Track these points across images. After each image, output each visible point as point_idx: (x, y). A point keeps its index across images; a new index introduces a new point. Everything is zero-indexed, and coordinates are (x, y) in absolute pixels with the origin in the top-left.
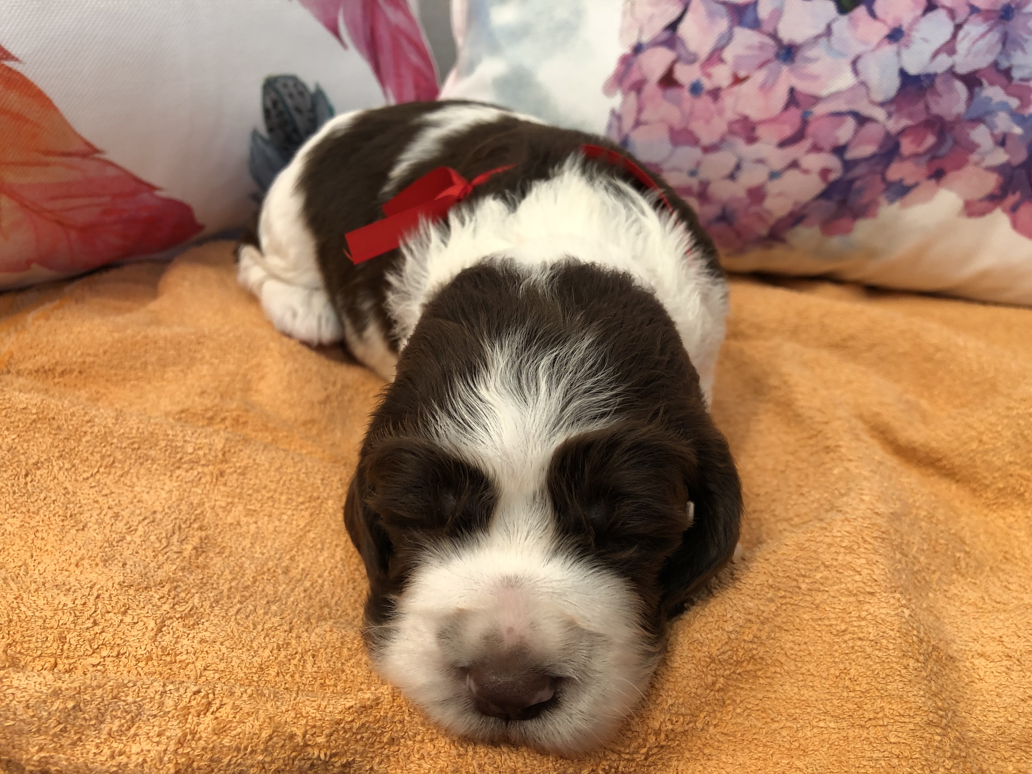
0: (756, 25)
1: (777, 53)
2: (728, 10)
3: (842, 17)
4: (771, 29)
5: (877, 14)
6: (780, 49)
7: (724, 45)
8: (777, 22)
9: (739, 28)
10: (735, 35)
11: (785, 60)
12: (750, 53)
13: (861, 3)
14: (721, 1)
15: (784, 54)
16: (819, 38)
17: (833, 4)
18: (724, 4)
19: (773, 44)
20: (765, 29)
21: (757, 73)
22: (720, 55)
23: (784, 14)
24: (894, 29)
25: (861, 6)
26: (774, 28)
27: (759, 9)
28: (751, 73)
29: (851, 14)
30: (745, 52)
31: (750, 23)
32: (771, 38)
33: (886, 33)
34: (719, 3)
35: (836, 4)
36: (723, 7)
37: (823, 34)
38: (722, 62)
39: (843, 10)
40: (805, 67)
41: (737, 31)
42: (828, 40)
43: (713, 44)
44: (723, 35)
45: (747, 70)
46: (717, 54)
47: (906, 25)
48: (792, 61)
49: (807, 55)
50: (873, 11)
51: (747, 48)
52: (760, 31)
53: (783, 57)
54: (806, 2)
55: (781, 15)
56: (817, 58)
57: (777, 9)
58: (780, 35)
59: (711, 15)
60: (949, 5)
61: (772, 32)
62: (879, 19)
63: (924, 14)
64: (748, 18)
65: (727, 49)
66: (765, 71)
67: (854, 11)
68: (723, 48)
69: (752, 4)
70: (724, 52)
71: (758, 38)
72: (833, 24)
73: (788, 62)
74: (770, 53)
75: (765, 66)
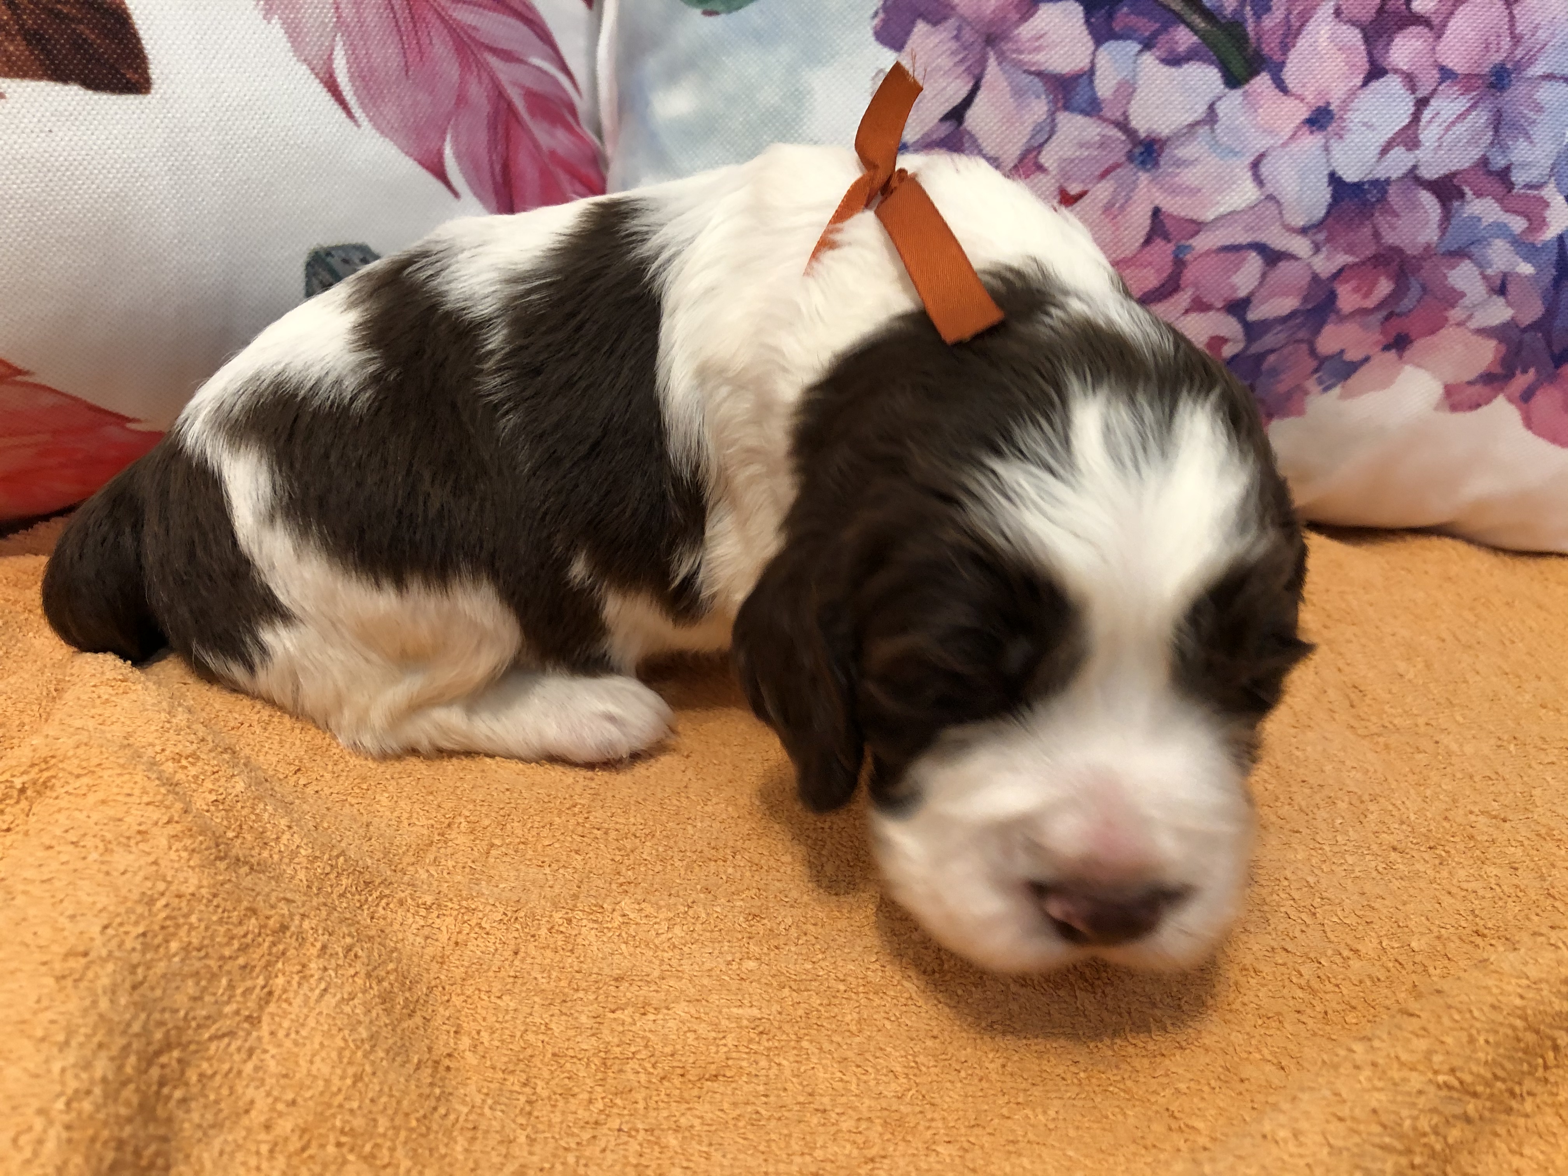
0: (1093, 108)
1: (1130, 151)
2: (1045, 84)
3: (1233, 92)
4: (1118, 114)
5: (1290, 86)
6: (1135, 146)
7: (1042, 141)
8: (1128, 103)
9: (1066, 113)
10: (1060, 125)
11: (1143, 163)
12: (1086, 153)
13: (1263, 70)
14: (1033, 69)
15: (1142, 154)
16: (1197, 127)
17: (1216, 70)
18: (1039, 74)
19: (1124, 138)
20: (1109, 115)
21: (1099, 185)
22: (1036, 157)
23: (1139, 90)
24: (1319, 109)
25: (1263, 74)
26: (1124, 113)
27: (1097, 82)
28: (1090, 186)
29: (1247, 87)
30: (1078, 153)
31: (1084, 105)
32: (1120, 129)
33: (1306, 115)
34: (1030, 73)
35: (1221, 70)
36: (1037, 80)
37: (1203, 120)
38: (1040, 168)
39: (1233, 81)
40: (1177, 174)
41: (1063, 118)
42: (1213, 131)
43: (1025, 140)
44: (1039, 124)
45: (1083, 181)
46: (1031, 156)
47: (1337, 102)
48: (1156, 164)
49: (1180, 155)
50: (1283, 82)
51: (1081, 145)
52: (1100, 118)
53: (1141, 158)
54: (1173, 70)
55: (1134, 91)
56: (1196, 160)
57: (1127, 82)
58: (1134, 124)
59: (1018, 93)
60: (1405, 68)
61: (1121, 119)
62: (1293, 95)
63: (1365, 83)
64: (1080, 97)
65: (1047, 148)
66: (1112, 182)
67: (1252, 82)
68: (1041, 145)
69: (1085, 73)
70: (1044, 153)
71: (1099, 129)
72: (1219, 103)
73: (1149, 166)
74: (1119, 153)
75: (1113, 174)
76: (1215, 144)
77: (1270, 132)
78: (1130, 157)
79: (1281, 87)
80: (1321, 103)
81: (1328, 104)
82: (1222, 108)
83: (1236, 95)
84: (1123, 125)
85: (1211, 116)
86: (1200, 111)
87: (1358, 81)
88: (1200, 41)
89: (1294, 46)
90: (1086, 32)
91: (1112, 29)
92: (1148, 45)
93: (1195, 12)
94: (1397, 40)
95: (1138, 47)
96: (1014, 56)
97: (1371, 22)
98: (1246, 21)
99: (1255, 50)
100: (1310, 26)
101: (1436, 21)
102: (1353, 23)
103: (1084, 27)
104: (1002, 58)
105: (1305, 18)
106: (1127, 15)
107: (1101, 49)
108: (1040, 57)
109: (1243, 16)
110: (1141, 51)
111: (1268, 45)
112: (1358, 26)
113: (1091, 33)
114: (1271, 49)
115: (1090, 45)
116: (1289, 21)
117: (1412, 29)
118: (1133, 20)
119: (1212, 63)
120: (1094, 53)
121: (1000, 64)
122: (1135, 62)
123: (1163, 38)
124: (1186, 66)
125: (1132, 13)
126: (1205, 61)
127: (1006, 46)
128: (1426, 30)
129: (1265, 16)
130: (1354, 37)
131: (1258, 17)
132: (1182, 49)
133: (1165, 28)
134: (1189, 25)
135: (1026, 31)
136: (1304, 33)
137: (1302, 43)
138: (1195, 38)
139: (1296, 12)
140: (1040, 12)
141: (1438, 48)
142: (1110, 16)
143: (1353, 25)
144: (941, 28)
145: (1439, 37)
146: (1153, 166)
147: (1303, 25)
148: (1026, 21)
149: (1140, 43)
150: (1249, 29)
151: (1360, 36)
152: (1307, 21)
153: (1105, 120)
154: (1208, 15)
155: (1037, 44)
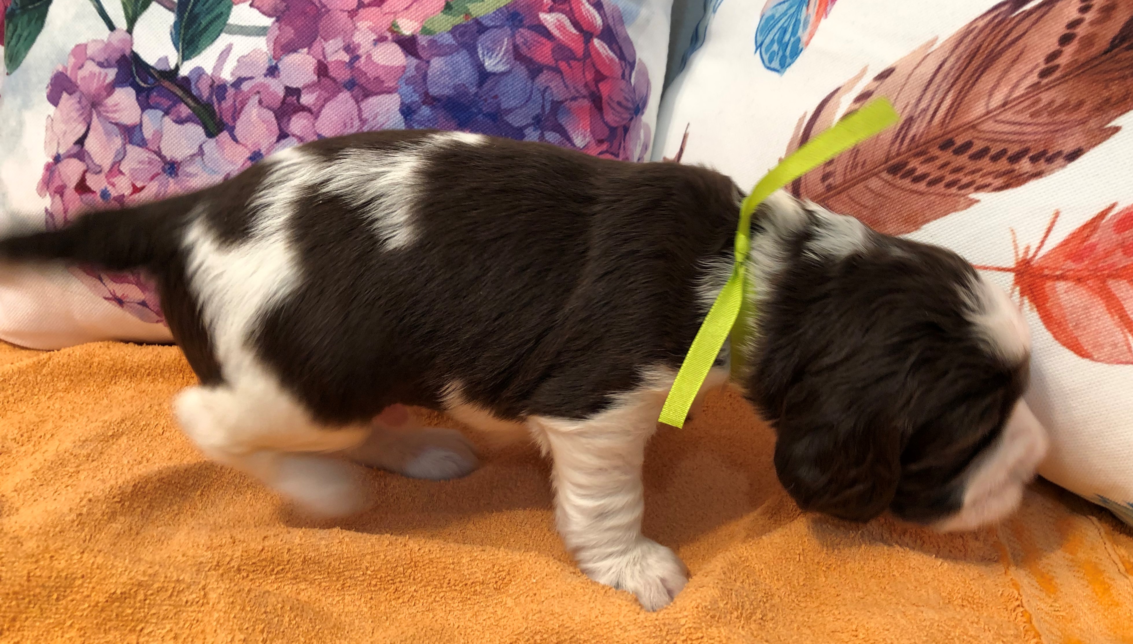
0: (143, 143)
1: (163, 167)
2: (119, 129)
3: (211, 139)
4: (156, 147)
5: (239, 139)
6: (165, 164)
7: (120, 159)
8: (160, 142)
9: (131, 145)
10: (128, 151)
11: (171, 174)
12: (142, 167)
13: (224, 130)
14: (113, 121)
15: (169, 169)
16: (194, 157)
17: (201, 128)
18: (116, 124)
19: (160, 160)
20: (151, 147)
21: (151, 183)
22: (118, 166)
23: (164, 136)
24: (254, 152)
25: (225, 131)
26: (158, 147)
27: (144, 130)
28: (146, 183)
29: (217, 138)
30: (138, 166)
31: (139, 142)
32: (157, 155)
33: (249, 155)
34: (111, 123)
35: (203, 128)
36: (115, 127)
37: (197, 153)
38: (121, 173)
39: (210, 134)
40: (188, 181)
41: (129, 147)
42: (203, 160)
43: (112, 158)
44: (118, 150)
45: (142, 181)
46: (116, 166)
47: (265, 149)
48: (177, 175)
49: (188, 171)
50: (235, 136)
51: (140, 163)
52: (147, 148)
53: (169, 171)
54: (180, 126)
55: (162, 136)
56: (196, 174)
57: (158, 131)
58: (163, 153)
59: (108, 134)
60: (298, 134)
61: (157, 150)
62: (241, 144)
63: (279, 140)
64: (136, 138)
65: (123, 163)
66: (156, 182)
67: (220, 135)
68: (120, 161)
69: (137, 125)
70: (122, 165)
71: (147, 155)
72: (204, 145)
73: (173, 175)
74: (157, 168)
75: (156, 178)
76: (205, 166)
77: (232, 163)
78: (164, 170)
79: (235, 139)
80: (256, 149)
81: (260, 150)
82: (206, 148)
83: (212, 142)
84: (159, 153)
85: (201, 151)
86: (195, 150)
87: (274, 139)
88: (191, 112)
89: (239, 118)
90: (137, 104)
91: (149, 103)
92: (167, 113)
93: (189, 97)
94: (293, 119)
95: (163, 113)
96: (104, 114)
97: (279, 109)
98: (213, 103)
99: (219, 119)
100: (247, 108)
101: (315, 110)
102: (269, 108)
103: (136, 102)
104: (99, 114)
105: (243, 104)
106: (156, 97)
107: (144, 113)
108: (116, 116)
109: (212, 101)
110: (163, 116)
111: (226, 117)
112: (271, 110)
113: (139, 104)
114: (227, 119)
115: (139, 111)
116: (235, 105)
117: (301, 113)
118: (158, 100)
119: (198, 124)
120: (141, 115)
121: (98, 118)
122: (161, 121)
123: (174, 110)
124: (186, 125)
125: (158, 95)
126: (195, 123)
127: (102, 109)
128: (309, 114)
129: (223, 102)
130: (270, 116)
131: (220, 103)
132: (184, 115)
133: (174, 105)
134: (186, 104)
135: (110, 101)
136: (243, 112)
137: (243, 117)
138: (190, 110)
139: (238, 101)
140: (116, 92)
141: (316, 124)
142: (148, 97)
143: (269, 109)
144: (73, 96)
145: (316, 118)
146: (175, 176)
147: (242, 108)
148: (109, 96)
149: (163, 111)
150: (215, 108)
151: (273, 115)
152: (244, 105)
153: (150, 150)
154: (195, 99)
155: (115, 109)
